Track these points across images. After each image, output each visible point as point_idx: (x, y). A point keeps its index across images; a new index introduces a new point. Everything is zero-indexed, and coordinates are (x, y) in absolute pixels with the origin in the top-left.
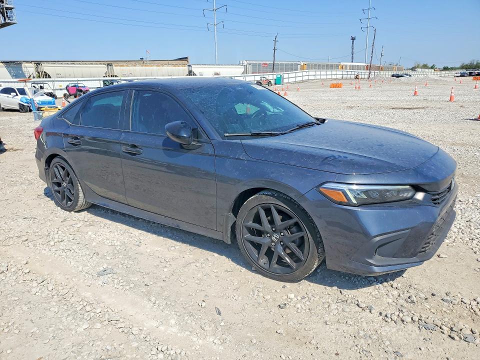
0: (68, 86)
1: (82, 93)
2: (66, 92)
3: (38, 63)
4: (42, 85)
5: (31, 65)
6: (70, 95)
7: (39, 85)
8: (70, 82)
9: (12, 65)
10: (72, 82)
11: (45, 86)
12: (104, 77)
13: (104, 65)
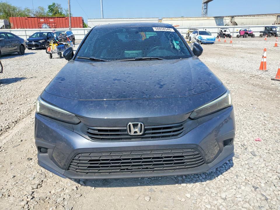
0: (240, 30)
1: (247, 35)
2: (239, 34)
3: (233, 17)
4: (226, 30)
5: (228, 18)
6: (240, 36)
7: (224, 30)
8: (242, 28)
9: (218, 18)
10: (244, 28)
11: (227, 30)
12: (273, 24)
13: (275, 17)
